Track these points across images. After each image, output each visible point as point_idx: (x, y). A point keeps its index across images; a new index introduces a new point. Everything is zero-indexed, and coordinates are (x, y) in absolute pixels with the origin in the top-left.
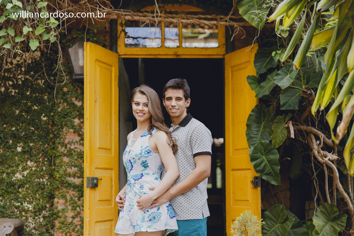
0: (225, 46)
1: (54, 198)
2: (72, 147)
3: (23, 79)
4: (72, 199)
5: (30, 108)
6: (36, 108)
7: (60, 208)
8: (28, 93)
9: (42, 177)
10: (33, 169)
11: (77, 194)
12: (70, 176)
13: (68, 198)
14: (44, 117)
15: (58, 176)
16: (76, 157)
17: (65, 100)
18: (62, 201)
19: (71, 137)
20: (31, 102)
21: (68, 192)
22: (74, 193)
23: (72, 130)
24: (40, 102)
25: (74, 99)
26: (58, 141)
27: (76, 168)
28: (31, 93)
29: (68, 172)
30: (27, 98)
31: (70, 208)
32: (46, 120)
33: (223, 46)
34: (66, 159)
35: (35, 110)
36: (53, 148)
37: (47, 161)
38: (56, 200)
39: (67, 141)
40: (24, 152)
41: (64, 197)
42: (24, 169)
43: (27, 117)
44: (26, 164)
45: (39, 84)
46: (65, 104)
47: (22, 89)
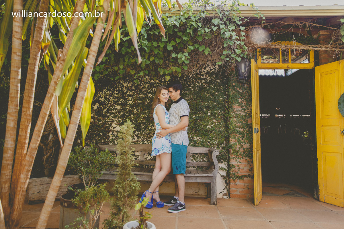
0: (314, 63)
1: (229, 138)
2: (238, 113)
3: (210, 79)
4: (238, 139)
5: (214, 93)
6: (217, 94)
7: (232, 143)
8: (213, 86)
9: (221, 127)
10: (216, 123)
11: (241, 137)
12: (237, 127)
13: (237, 138)
14: (221, 98)
15: (231, 127)
16: (240, 118)
17: (234, 90)
18: (233, 140)
19: (237, 108)
20: (214, 90)
21: (236, 136)
22: (240, 136)
23: (237, 104)
24: (218, 90)
25: (238, 89)
26: (230, 110)
27: (240, 124)
28: (214, 86)
29: (236, 125)
30: (213, 89)
31: (238, 143)
32: (222, 100)
33: (313, 62)
34: (235, 119)
35: (216, 95)
36: (228, 114)
37: (223, 120)
38: (230, 139)
39: (235, 110)
40: (211, 115)
41: (235, 138)
42: (212, 123)
43: (212, 98)
44: (213, 121)
45: (218, 82)
46: (234, 92)
47: (210, 84)
